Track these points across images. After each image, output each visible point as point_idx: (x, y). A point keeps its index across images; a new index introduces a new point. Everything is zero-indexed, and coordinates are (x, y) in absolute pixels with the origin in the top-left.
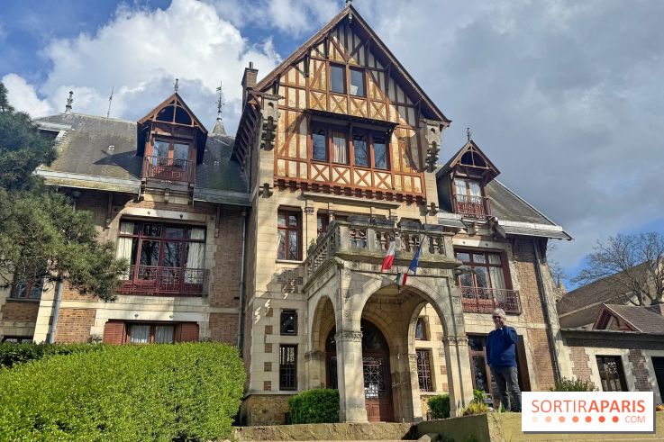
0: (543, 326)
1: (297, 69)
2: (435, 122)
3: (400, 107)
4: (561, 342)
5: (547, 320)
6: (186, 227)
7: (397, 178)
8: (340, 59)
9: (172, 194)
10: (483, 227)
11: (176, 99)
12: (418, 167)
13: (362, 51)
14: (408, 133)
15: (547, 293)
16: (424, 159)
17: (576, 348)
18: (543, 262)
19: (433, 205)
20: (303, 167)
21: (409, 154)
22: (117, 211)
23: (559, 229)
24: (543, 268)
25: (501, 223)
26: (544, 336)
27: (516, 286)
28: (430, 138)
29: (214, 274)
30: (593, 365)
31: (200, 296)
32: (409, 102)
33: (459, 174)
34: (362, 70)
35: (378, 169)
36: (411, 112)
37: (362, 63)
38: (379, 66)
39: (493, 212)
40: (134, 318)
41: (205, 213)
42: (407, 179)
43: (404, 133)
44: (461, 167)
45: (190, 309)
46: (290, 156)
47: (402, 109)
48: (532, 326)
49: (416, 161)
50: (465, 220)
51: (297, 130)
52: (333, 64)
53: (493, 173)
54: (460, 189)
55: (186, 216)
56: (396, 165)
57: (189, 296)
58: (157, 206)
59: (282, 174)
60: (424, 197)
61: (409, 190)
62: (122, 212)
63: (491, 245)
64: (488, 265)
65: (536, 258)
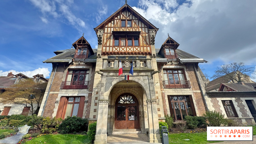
0: (199, 91)
1: (111, 23)
2: (153, 30)
3: (143, 28)
4: (207, 97)
5: (200, 89)
6: (85, 70)
7: (142, 48)
8: (124, 18)
9: (81, 62)
10: (175, 61)
11: (83, 38)
12: (149, 44)
13: (131, 16)
14: (145, 35)
15: (200, 80)
16: (150, 41)
17: (213, 98)
18: (197, 71)
19: (154, 55)
20: (111, 48)
21: (146, 41)
22: (67, 67)
23: (202, 59)
24: (198, 73)
25: (181, 59)
26: (200, 95)
27: (188, 79)
28: (151, 34)
29: (91, 82)
30: (221, 104)
31: (86, 89)
32: (146, 26)
33: (166, 47)
34: (131, 20)
35: (135, 46)
36: (146, 29)
37: (131, 18)
38: (136, 18)
39: (178, 57)
40: (68, 96)
41: (89, 66)
42: (145, 48)
43: (144, 35)
44: (166, 44)
45: (83, 92)
46: (107, 45)
47: (143, 29)
48: (195, 91)
49: (148, 42)
50: (168, 60)
51: (110, 38)
52: (122, 20)
53: (177, 45)
54: (167, 51)
55: (84, 67)
56: (141, 44)
57: (83, 89)
58: (77, 65)
59: (104, 51)
60: (151, 52)
61: (146, 51)
62: (68, 68)
63: (178, 67)
64: (178, 73)
65: (195, 69)
